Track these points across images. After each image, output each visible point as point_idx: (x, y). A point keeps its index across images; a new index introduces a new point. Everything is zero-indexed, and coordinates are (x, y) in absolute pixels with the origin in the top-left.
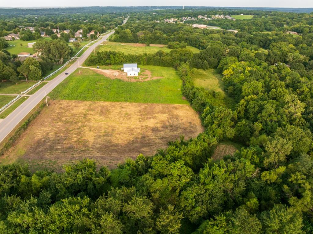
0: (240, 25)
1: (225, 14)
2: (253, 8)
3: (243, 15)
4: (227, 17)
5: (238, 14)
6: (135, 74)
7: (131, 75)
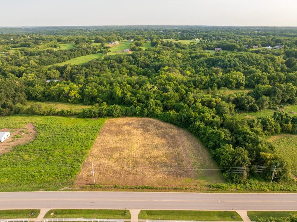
6: (7, 136)
7: (5, 139)
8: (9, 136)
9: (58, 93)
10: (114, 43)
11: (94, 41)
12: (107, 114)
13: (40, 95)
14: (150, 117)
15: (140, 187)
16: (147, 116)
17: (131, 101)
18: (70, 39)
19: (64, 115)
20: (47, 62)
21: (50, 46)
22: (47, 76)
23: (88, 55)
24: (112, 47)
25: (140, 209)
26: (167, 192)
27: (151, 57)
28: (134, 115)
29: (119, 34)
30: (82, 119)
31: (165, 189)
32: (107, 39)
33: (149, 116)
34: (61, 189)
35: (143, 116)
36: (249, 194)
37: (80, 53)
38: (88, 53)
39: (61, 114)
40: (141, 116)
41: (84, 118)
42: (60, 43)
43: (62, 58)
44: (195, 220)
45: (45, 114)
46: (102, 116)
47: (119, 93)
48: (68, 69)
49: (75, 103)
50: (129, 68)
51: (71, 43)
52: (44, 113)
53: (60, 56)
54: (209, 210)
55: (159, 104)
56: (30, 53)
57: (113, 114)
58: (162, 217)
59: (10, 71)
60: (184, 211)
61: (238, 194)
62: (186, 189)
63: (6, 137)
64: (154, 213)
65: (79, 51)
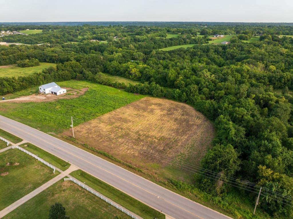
0: (42, 39)
1: (11, 30)
2: (21, 23)
3: (28, 30)
4: (16, 33)
5: (24, 29)
6: (64, 92)
7: (60, 94)
8: (65, 92)
9: (125, 69)
10: (218, 36)
11: (200, 33)
12: (148, 92)
13: (113, 70)
14: (188, 104)
15: (100, 152)
16: (185, 102)
17: (179, 85)
18: (178, 31)
19: (116, 86)
20: (144, 47)
21: (159, 35)
22: (133, 57)
23: (185, 45)
24: (215, 39)
25: (79, 168)
26: (117, 166)
27: (244, 50)
28: (173, 98)
29: (234, 29)
30: (126, 93)
31: (120, 162)
32: (214, 32)
33: (186, 102)
34: (49, 133)
35: (181, 101)
36: (207, 208)
37: (178, 42)
38: (186, 43)
39: (114, 85)
40: (179, 100)
41: (128, 92)
42: (168, 34)
43: (159, 45)
44: (113, 199)
45: (103, 84)
46: (143, 93)
47: (172, 75)
48: (152, 53)
49: (134, 80)
50: (212, 58)
51: (178, 34)
52: (102, 82)
53: (158, 43)
54: (136, 199)
55: (204, 92)
56: (138, 39)
57: (153, 93)
58: (89, 182)
59: (110, 51)
60: (112, 188)
61: (192, 201)
62: (139, 171)
63: (62, 93)
64: (86, 176)
65: (178, 41)
